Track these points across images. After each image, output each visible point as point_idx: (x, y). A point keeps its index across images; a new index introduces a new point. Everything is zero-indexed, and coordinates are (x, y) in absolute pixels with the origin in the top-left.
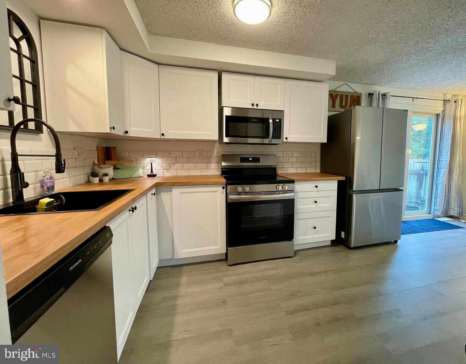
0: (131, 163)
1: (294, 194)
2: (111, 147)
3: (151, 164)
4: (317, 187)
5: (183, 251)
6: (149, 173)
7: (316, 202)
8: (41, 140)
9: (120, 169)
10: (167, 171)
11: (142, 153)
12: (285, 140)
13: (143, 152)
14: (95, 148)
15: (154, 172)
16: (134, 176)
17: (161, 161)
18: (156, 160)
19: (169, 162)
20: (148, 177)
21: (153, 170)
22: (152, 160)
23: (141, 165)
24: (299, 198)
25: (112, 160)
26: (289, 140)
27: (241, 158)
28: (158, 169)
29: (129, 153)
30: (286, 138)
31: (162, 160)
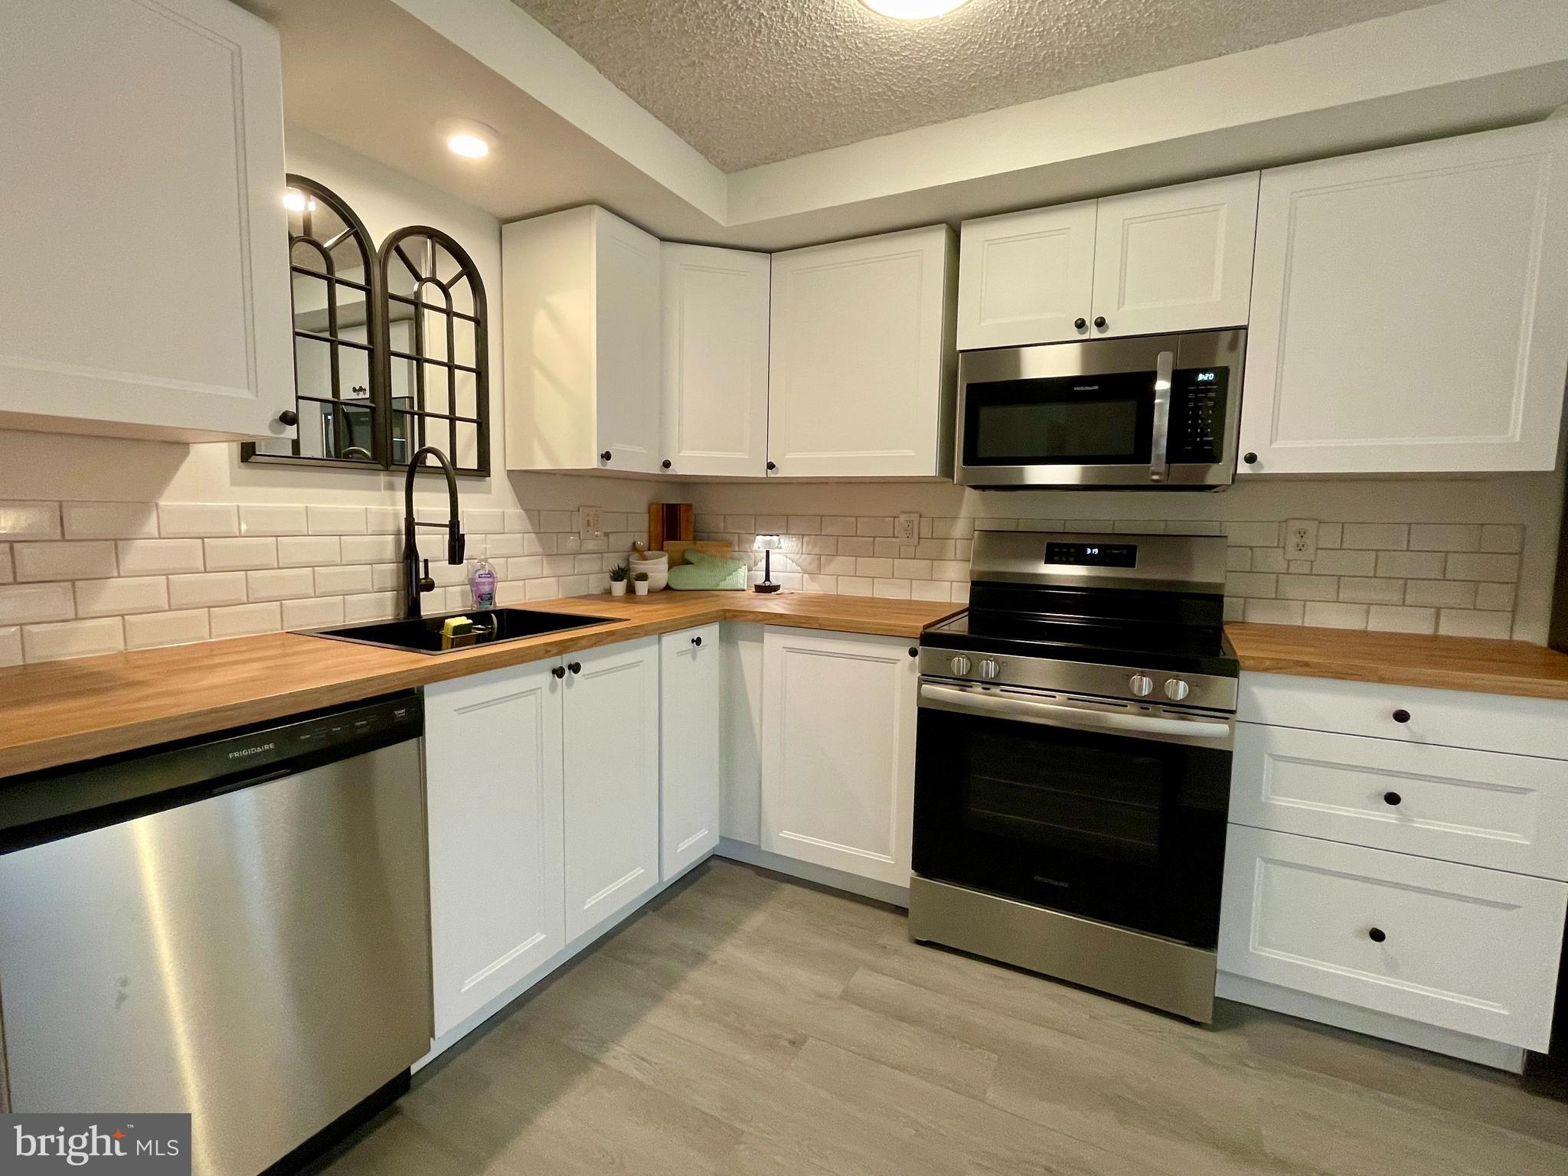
0: (725, 549)
1: (1232, 728)
2: (680, 504)
3: (768, 552)
4: (1401, 716)
5: (784, 833)
6: (760, 580)
7: (1392, 799)
8: (489, 492)
9: (691, 563)
10: (811, 579)
11: (753, 520)
12: (1243, 468)
13: (755, 518)
14: (644, 508)
15: (774, 581)
16: (722, 586)
17: (797, 546)
18: (780, 543)
19: (817, 550)
20: (756, 592)
21: (771, 573)
22: (769, 543)
23: (749, 557)
24: (1280, 753)
25: (680, 540)
26: (1270, 465)
27: (1050, 546)
28: (788, 570)
29: (725, 521)
30: (1251, 459)
31: (800, 545)
